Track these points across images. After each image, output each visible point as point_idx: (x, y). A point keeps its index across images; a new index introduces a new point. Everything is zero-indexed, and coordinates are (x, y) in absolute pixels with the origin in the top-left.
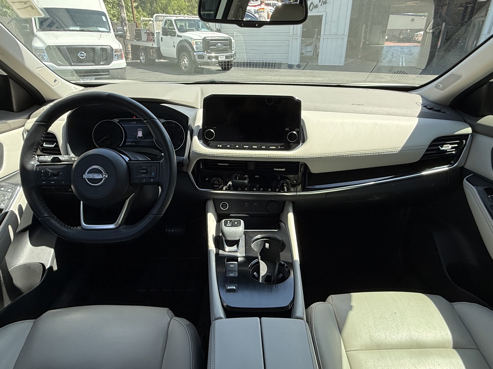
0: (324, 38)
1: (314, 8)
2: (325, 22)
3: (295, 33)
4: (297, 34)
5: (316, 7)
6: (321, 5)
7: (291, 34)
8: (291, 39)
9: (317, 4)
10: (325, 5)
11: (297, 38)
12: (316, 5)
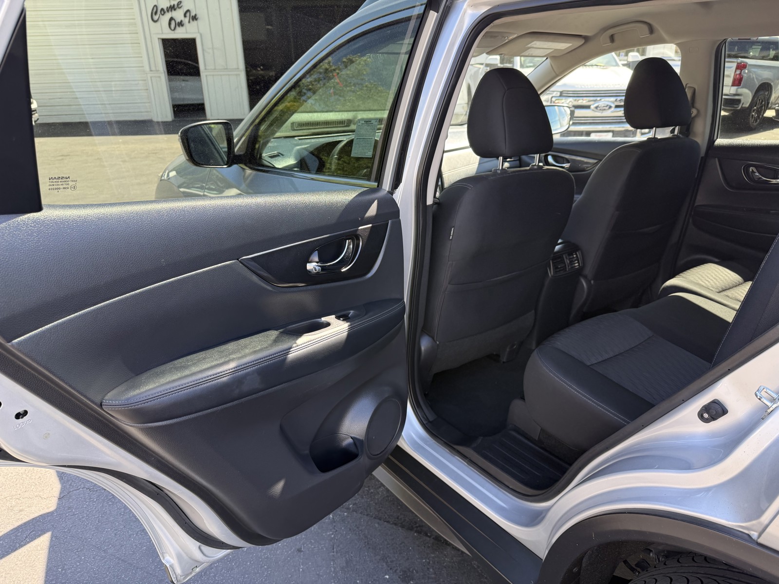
0: (206, 76)
1: (177, 27)
2: (203, 50)
3: (153, 68)
4: (157, 69)
5: (181, 24)
6: (189, 22)
7: (147, 68)
8: (149, 78)
9: (181, 21)
10: (195, 22)
11: (160, 77)
12: (179, 21)
